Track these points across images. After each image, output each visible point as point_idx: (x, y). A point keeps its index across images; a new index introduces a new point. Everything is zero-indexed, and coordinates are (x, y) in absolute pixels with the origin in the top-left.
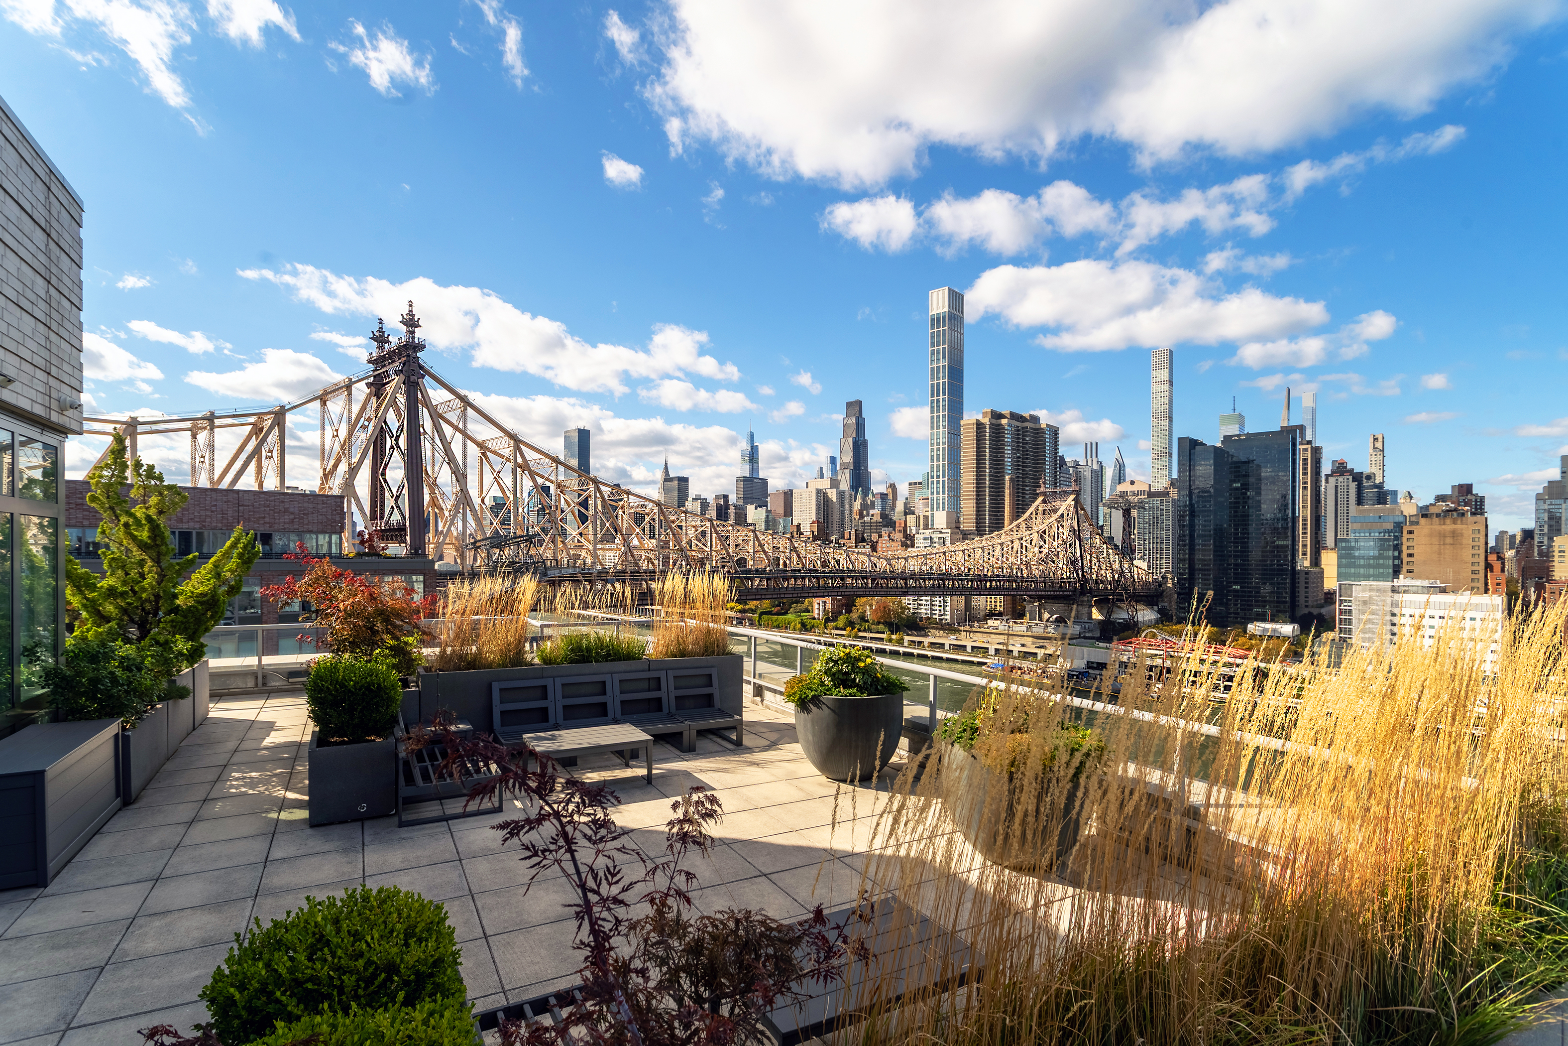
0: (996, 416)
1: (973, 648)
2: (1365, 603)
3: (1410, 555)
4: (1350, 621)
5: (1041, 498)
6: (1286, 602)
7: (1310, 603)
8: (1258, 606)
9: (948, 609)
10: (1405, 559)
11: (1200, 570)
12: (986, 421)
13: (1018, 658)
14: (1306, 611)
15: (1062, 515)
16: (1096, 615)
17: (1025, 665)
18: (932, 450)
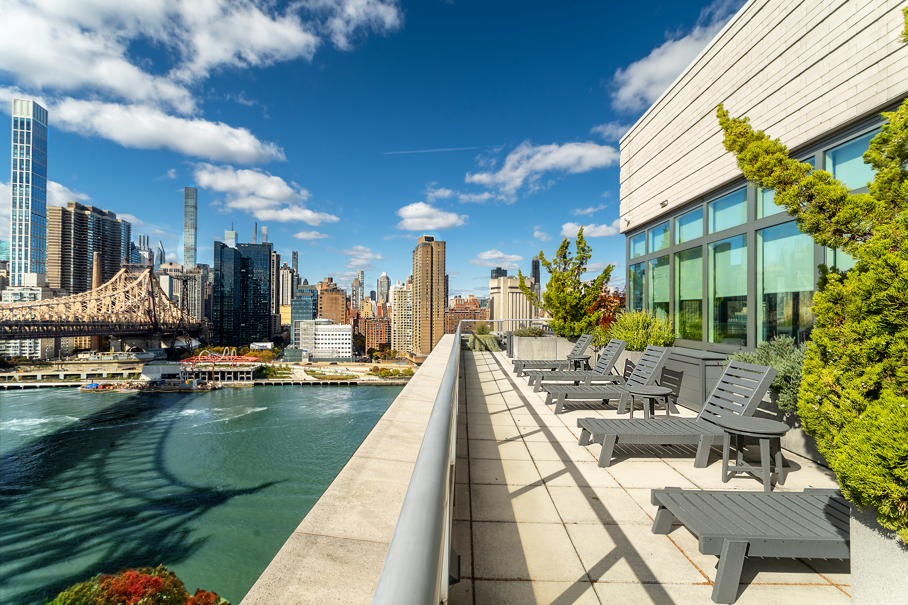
0: (80, 207)
1: (65, 376)
2: (305, 330)
3: (321, 308)
4: (299, 339)
5: (123, 270)
6: (266, 332)
7: (276, 332)
8: (253, 335)
9: (39, 348)
10: (319, 309)
11: (226, 316)
12: (72, 209)
13: (107, 378)
14: (275, 335)
15: (141, 282)
16: (163, 346)
17: (114, 382)
18: (14, 224)
